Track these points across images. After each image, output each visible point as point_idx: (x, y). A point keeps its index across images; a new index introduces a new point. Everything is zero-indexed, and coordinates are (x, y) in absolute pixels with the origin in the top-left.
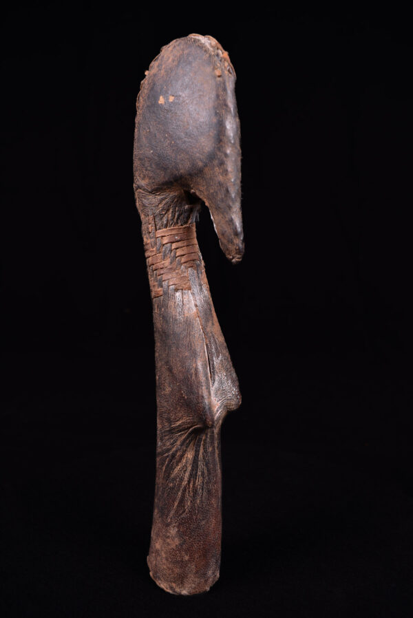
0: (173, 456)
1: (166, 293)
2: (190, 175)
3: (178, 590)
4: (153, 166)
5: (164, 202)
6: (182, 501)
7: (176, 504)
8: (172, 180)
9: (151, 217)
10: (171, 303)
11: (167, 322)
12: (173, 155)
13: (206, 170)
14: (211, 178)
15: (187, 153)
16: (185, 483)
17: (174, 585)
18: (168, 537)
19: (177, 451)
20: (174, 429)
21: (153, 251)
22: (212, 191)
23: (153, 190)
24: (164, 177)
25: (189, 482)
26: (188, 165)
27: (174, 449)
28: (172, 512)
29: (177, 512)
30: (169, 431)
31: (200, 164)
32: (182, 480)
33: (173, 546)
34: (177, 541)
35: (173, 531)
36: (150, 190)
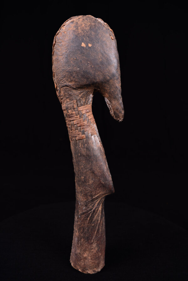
0: (94, 211)
1: (87, 137)
2: (102, 82)
3: (97, 271)
4: (80, 76)
5: (82, 94)
6: (98, 230)
7: (96, 232)
8: (91, 84)
9: (75, 101)
10: (90, 142)
11: (89, 150)
12: (93, 72)
13: (111, 81)
14: (112, 85)
15: (102, 72)
16: (99, 222)
17: (95, 269)
18: (92, 249)
19: (96, 209)
20: (94, 199)
21: (77, 117)
22: (112, 90)
23: (76, 88)
24: (86, 82)
25: (101, 220)
26: (101, 78)
27: (94, 208)
28: (94, 237)
29: (96, 236)
30: (91, 200)
31: (108, 78)
32: (98, 221)
33: (95, 252)
34: (96, 249)
35: (94, 245)
36: (75, 88)
